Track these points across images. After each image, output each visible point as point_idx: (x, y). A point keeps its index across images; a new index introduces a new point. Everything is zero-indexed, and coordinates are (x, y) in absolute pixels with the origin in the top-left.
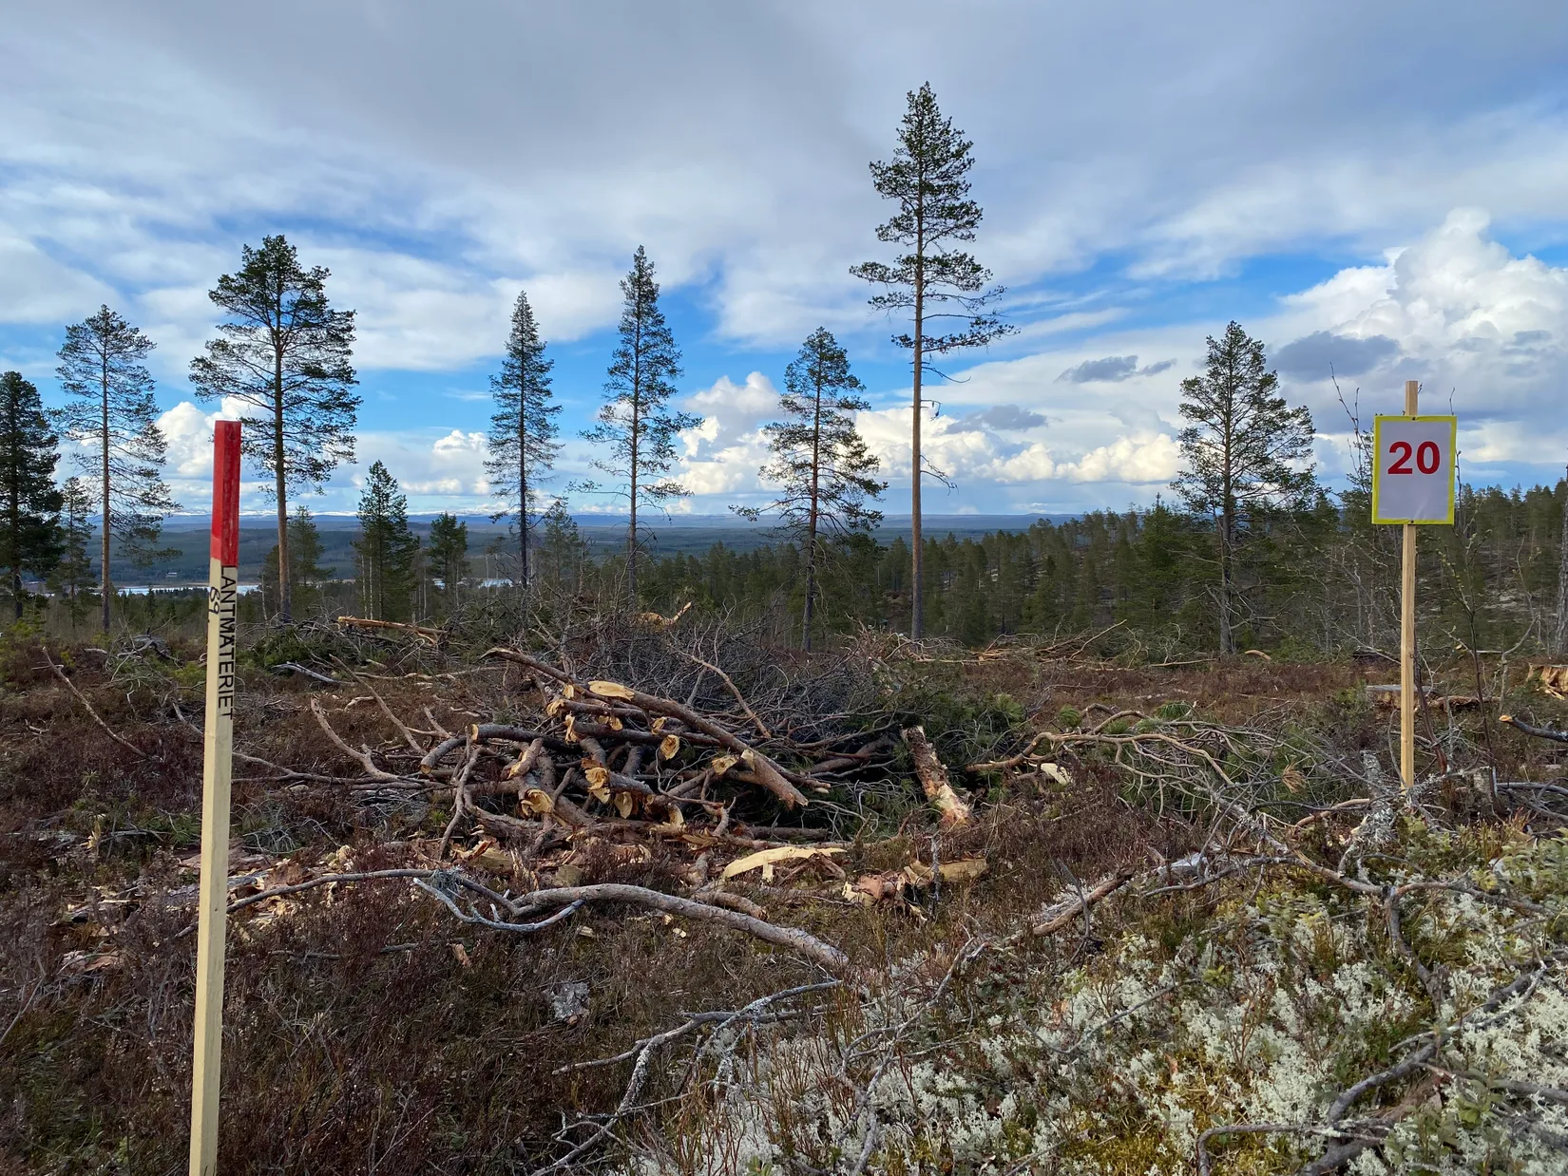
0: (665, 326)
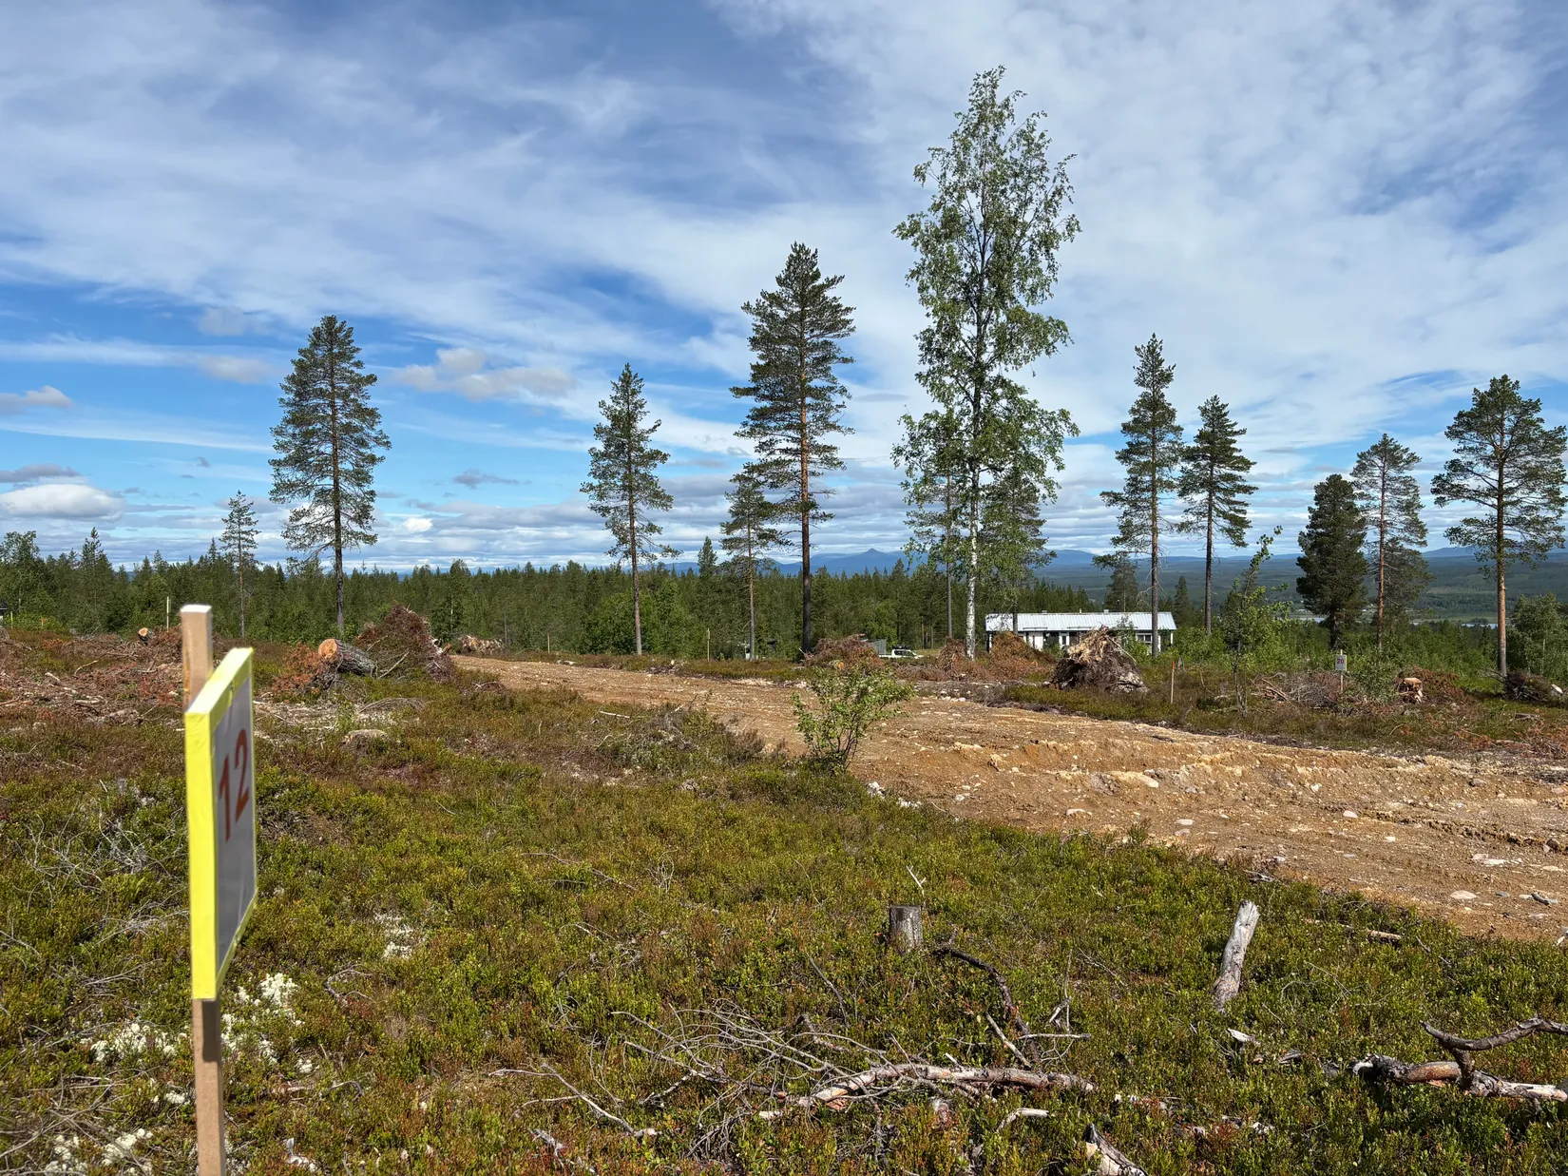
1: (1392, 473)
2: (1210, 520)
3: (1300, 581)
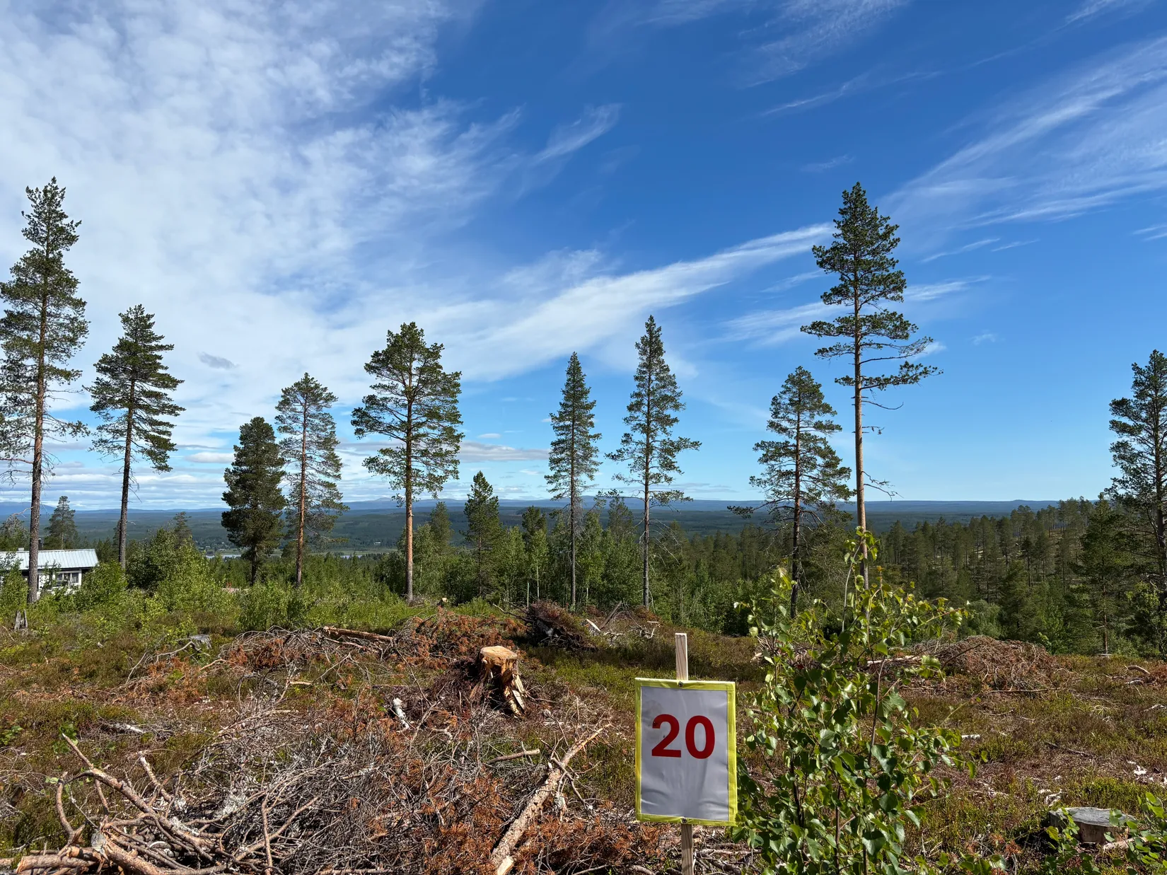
0: (671, 373)
1: (312, 410)
2: (129, 441)
3: (225, 515)
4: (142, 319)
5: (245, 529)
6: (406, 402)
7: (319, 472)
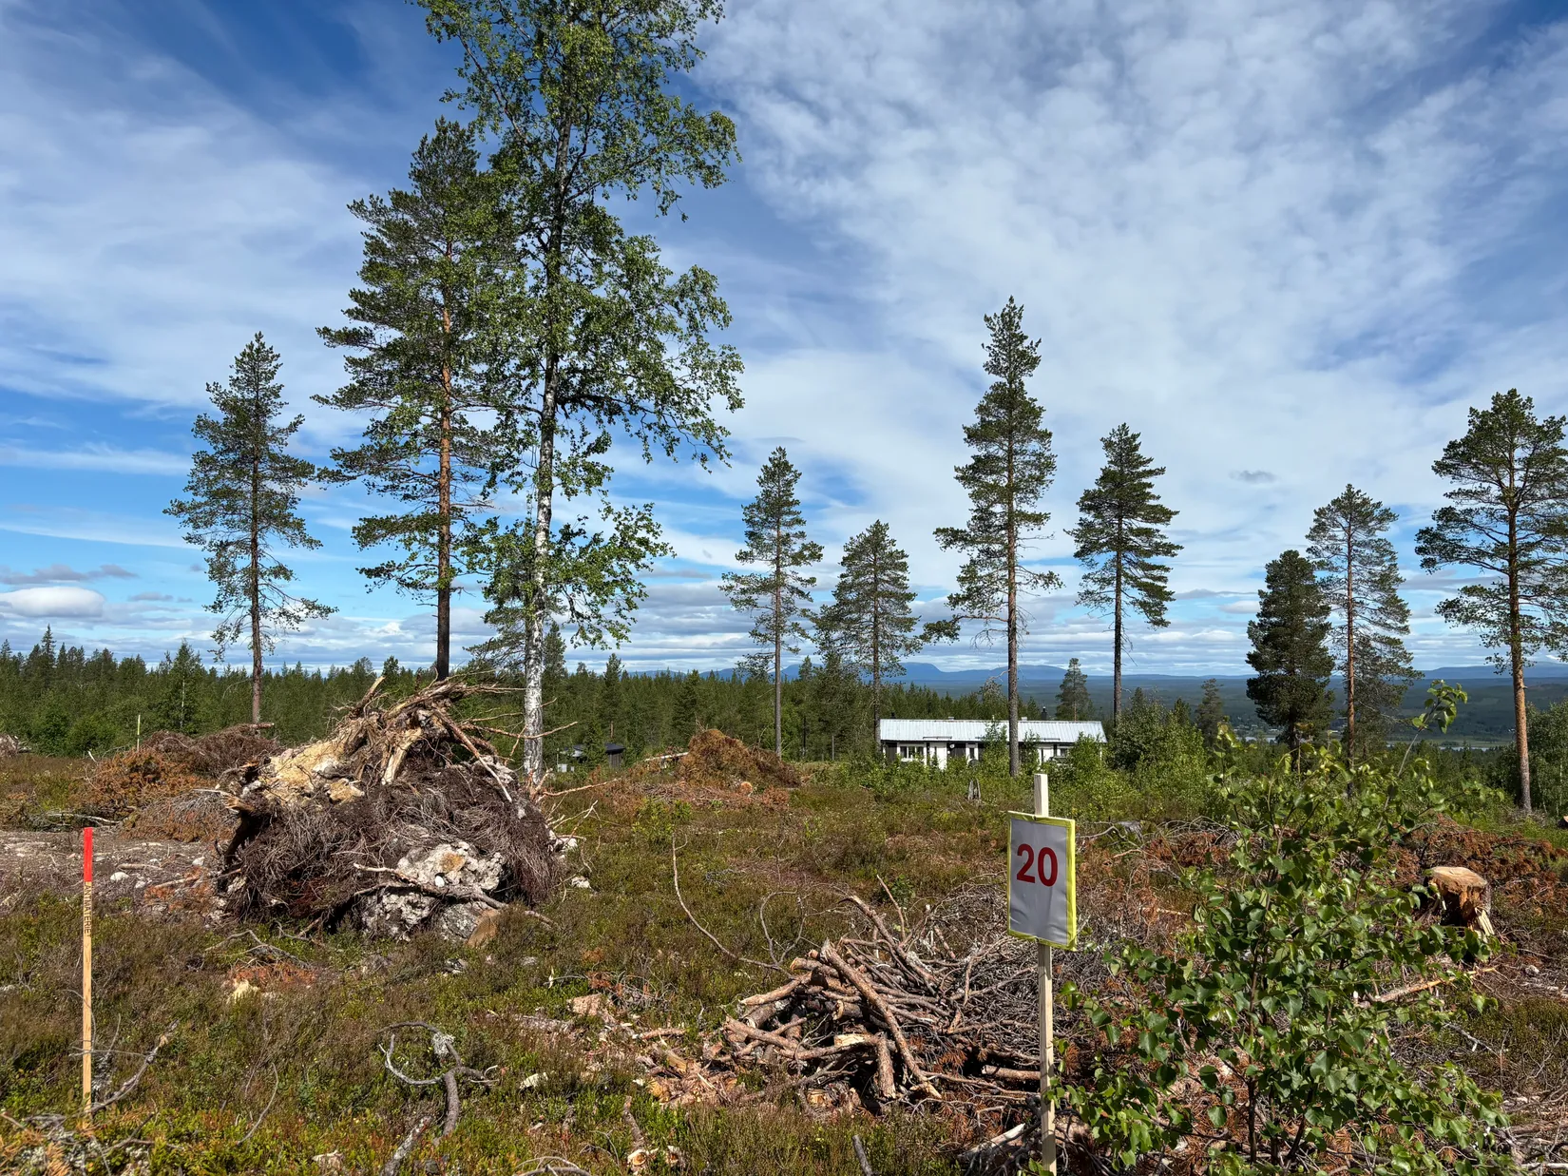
1: (1360, 536)
2: (1118, 591)
3: (1251, 682)
4: (1126, 442)
5: (1278, 703)
6: (1506, 513)
7: (1375, 623)
